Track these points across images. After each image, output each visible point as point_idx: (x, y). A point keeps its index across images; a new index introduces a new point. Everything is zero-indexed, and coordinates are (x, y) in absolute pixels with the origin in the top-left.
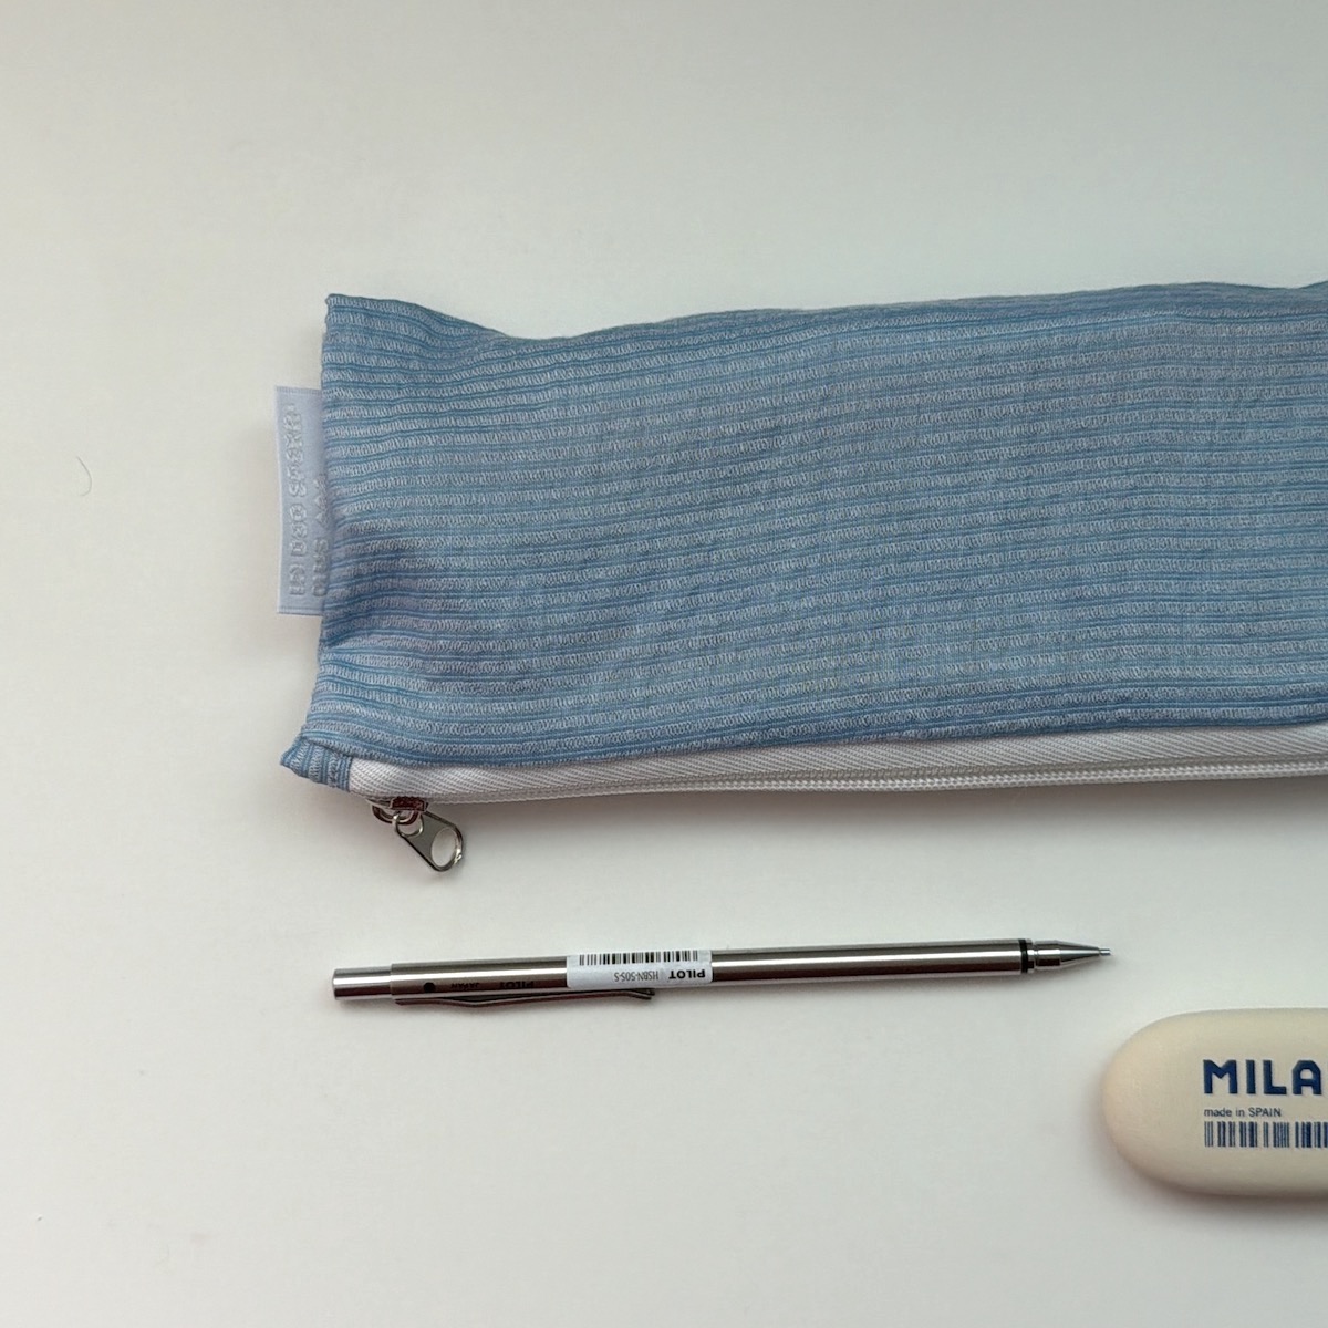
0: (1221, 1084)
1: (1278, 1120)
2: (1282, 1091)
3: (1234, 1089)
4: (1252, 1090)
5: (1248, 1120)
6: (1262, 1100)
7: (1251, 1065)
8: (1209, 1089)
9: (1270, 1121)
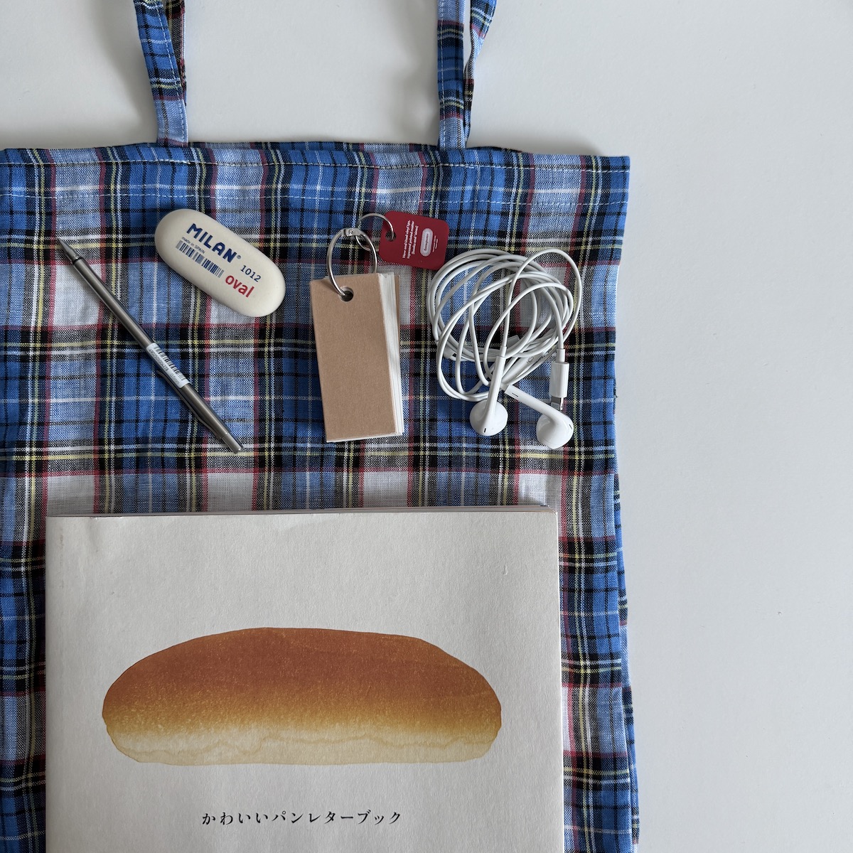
0: (193, 233)
1: (202, 254)
2: (209, 247)
3: (195, 237)
4: (200, 240)
5: (193, 248)
6: (201, 245)
7: (206, 233)
8: (188, 232)
9: (200, 253)
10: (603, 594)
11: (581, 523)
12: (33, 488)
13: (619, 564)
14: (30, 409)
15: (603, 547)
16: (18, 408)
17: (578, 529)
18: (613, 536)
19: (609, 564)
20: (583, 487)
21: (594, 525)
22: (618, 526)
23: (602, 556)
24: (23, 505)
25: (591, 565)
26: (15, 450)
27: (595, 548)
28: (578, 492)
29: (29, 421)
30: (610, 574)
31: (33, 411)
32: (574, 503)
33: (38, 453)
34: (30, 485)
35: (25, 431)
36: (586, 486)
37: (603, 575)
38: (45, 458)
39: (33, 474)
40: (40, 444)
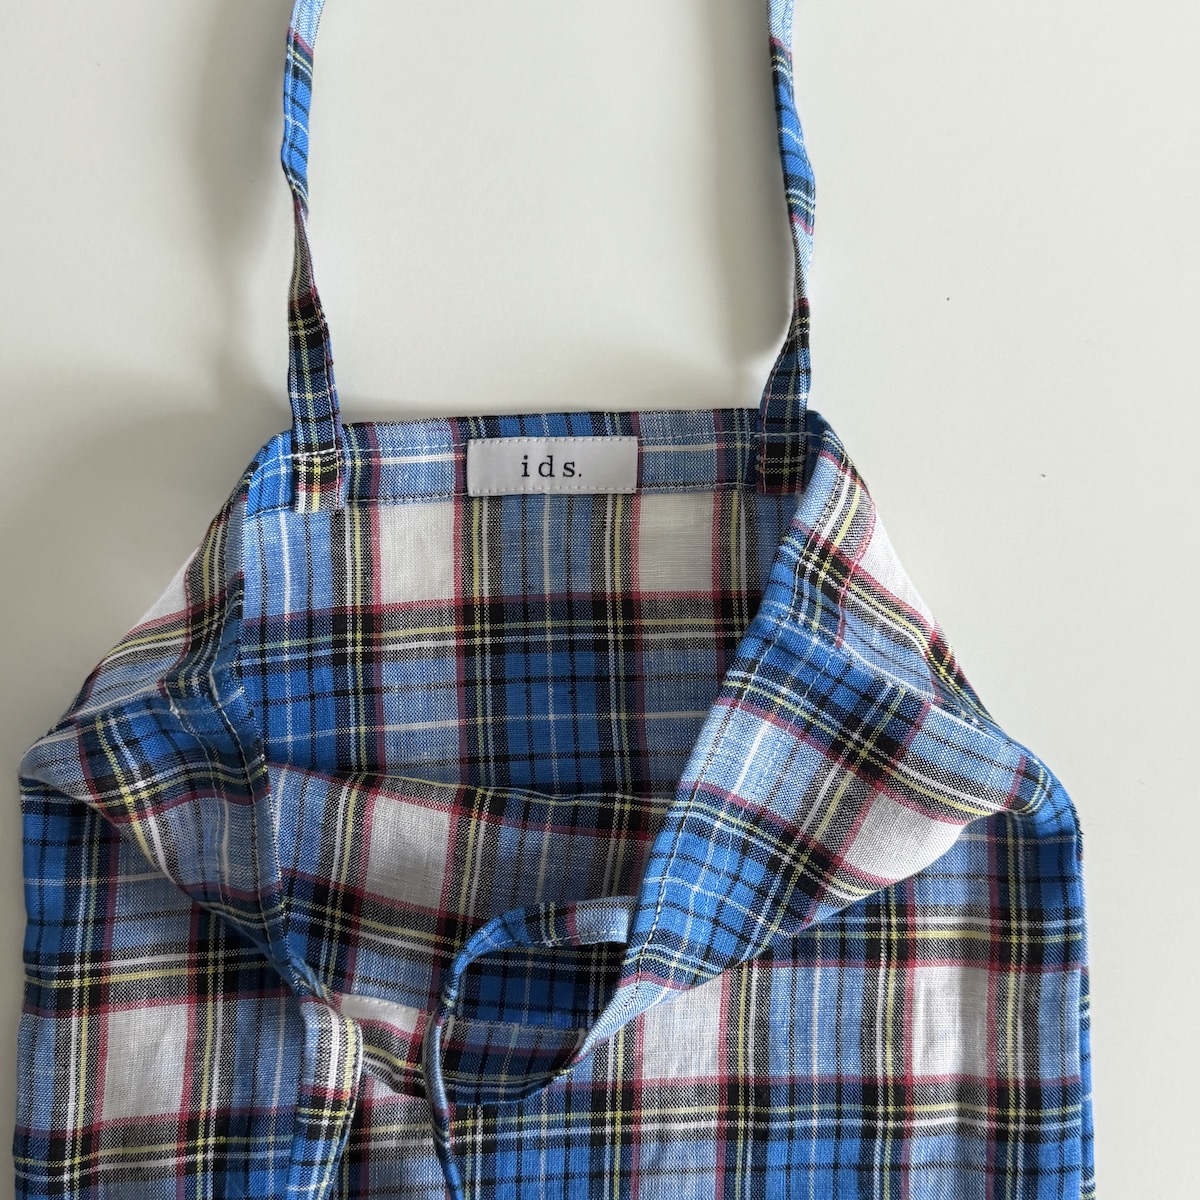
10: (1055, 1177)
11: (1021, 1055)
12: (84, 1035)
13: (1085, 1124)
14: (82, 896)
15: (1057, 1096)
16: (62, 894)
17: (1016, 1065)
18: (1075, 1077)
19: (1068, 1124)
20: (1027, 992)
21: (1045, 1058)
22: (1085, 1058)
23: (1055, 1112)
24: (66, 1066)
25: (1035, 1127)
26: (56, 969)
27: (1044, 1098)
28: (1016, 1001)
29: (81, 918)
30: (1068, 1143)
31: (88, 900)
32: (1010, 1020)
33: (94, 973)
34: (80, 1030)
35: (73, 936)
36: (1031, 989)
37: (1056, 1144)
38: (104, 980)
39: (85, 1009)
40: (98, 956)
